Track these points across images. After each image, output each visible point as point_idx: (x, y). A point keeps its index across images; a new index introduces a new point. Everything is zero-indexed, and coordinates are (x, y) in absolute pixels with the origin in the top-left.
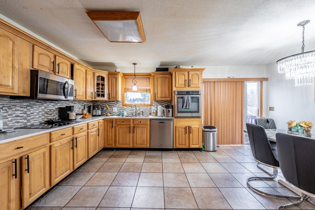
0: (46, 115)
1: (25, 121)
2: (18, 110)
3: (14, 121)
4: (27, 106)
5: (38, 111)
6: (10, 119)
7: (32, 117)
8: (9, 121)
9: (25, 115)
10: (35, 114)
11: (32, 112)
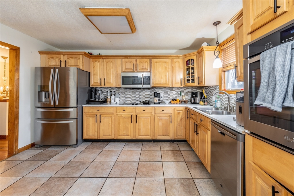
0: (144, 98)
1: (131, 100)
2: (128, 94)
3: (126, 100)
4: (133, 92)
5: (139, 95)
6: (124, 98)
7: (135, 98)
8: (124, 99)
9: (131, 97)
10: (137, 97)
11: (135, 95)
